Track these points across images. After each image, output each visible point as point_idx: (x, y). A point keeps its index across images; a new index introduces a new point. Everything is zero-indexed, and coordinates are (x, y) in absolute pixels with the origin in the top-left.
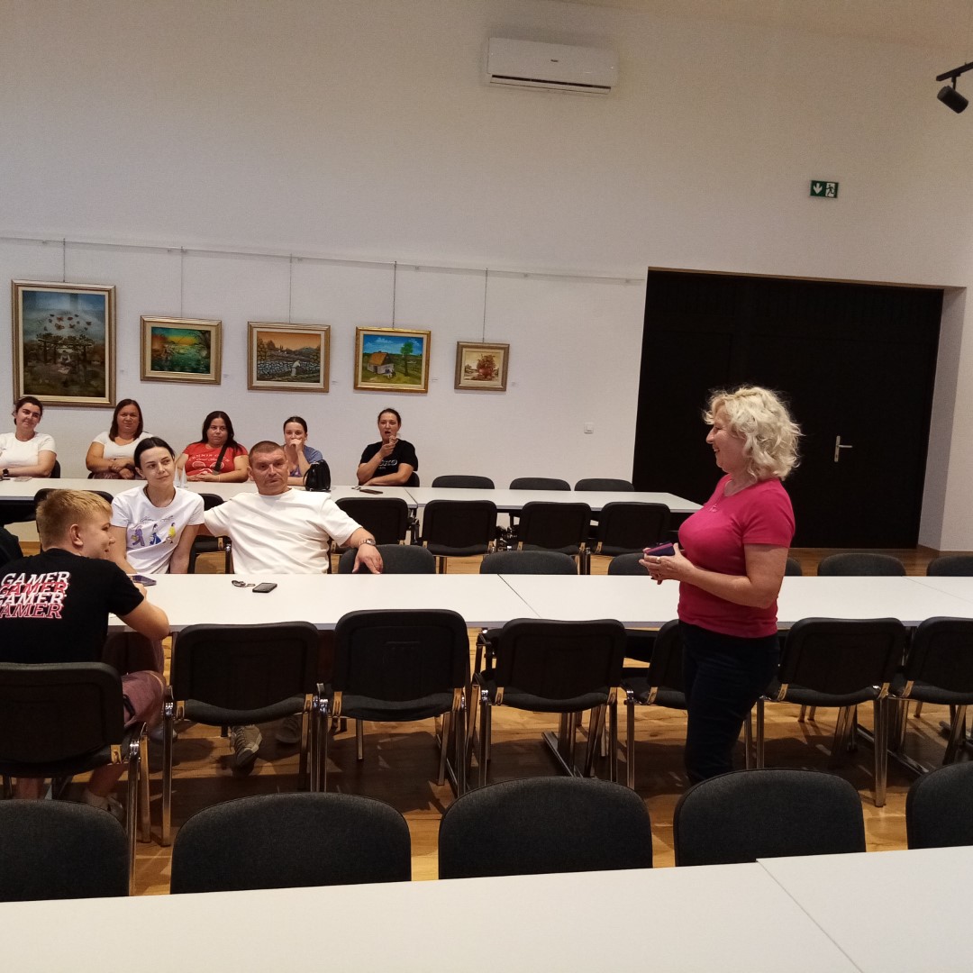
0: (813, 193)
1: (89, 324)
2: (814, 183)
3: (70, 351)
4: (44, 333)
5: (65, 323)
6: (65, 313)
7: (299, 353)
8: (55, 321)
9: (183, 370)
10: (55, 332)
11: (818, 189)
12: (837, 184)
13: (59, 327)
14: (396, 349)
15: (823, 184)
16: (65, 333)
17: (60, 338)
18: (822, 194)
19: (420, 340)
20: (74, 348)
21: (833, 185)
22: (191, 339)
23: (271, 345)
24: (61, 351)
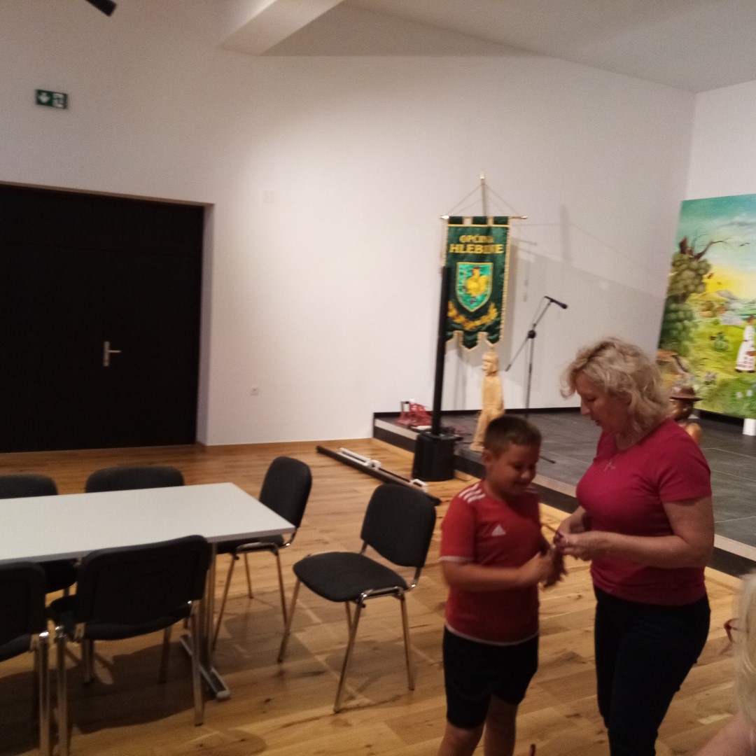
0: (39, 102)
2: (39, 92)
11: (44, 99)
12: (65, 96)
15: (50, 94)
18: (49, 104)
21: (61, 96)
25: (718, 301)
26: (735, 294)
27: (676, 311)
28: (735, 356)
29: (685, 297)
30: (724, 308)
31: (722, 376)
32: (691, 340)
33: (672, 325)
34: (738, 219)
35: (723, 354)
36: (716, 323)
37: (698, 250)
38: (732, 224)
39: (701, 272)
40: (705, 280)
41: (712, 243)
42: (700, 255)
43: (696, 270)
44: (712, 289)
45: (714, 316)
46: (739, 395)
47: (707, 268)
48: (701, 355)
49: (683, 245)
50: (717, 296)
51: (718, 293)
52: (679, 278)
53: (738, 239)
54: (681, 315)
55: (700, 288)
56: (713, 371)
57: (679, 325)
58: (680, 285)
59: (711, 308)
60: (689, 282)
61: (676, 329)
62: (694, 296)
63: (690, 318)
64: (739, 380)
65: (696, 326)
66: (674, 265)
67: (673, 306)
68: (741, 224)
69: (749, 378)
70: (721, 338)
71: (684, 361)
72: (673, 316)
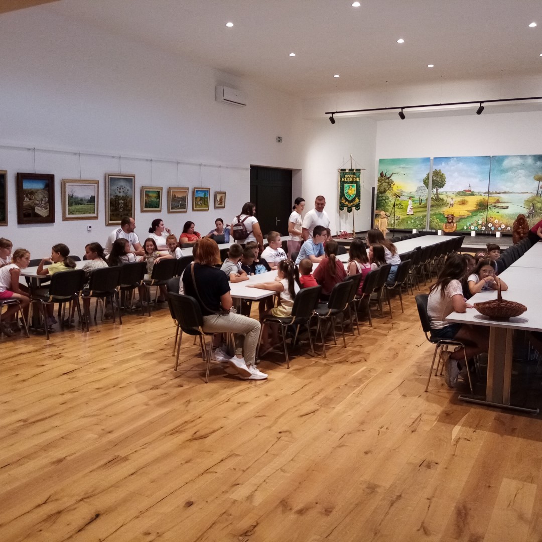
1: (128, 190)
3: (123, 202)
4: (115, 195)
5: (121, 191)
6: (122, 186)
7: (181, 198)
8: (119, 190)
9: (152, 207)
10: (119, 194)
13: (120, 192)
14: (202, 195)
16: (121, 194)
17: (119, 196)
19: (208, 191)
20: (124, 201)
22: (155, 195)
23: (175, 195)
24: (120, 202)
25: (398, 193)
26: (404, 190)
27: (382, 197)
28: (406, 211)
29: (385, 192)
30: (400, 195)
31: (402, 217)
33: (380, 202)
34: (402, 166)
35: (401, 210)
36: (398, 200)
37: (388, 176)
38: (400, 168)
39: (390, 184)
40: (392, 186)
41: (393, 174)
42: (389, 178)
43: (388, 183)
44: (395, 189)
45: (397, 198)
46: (409, 222)
47: (392, 182)
49: (382, 175)
50: (397, 191)
51: (397, 190)
52: (381, 185)
53: (402, 172)
54: (384, 198)
55: (390, 189)
56: (399, 216)
57: (384, 202)
58: (383, 188)
59: (395, 195)
60: (386, 187)
61: (383, 203)
62: (388, 191)
63: (388, 199)
64: (408, 218)
65: (390, 201)
66: (379, 181)
67: (381, 195)
68: (403, 168)
69: (412, 216)
70: (400, 205)
72: (381, 198)
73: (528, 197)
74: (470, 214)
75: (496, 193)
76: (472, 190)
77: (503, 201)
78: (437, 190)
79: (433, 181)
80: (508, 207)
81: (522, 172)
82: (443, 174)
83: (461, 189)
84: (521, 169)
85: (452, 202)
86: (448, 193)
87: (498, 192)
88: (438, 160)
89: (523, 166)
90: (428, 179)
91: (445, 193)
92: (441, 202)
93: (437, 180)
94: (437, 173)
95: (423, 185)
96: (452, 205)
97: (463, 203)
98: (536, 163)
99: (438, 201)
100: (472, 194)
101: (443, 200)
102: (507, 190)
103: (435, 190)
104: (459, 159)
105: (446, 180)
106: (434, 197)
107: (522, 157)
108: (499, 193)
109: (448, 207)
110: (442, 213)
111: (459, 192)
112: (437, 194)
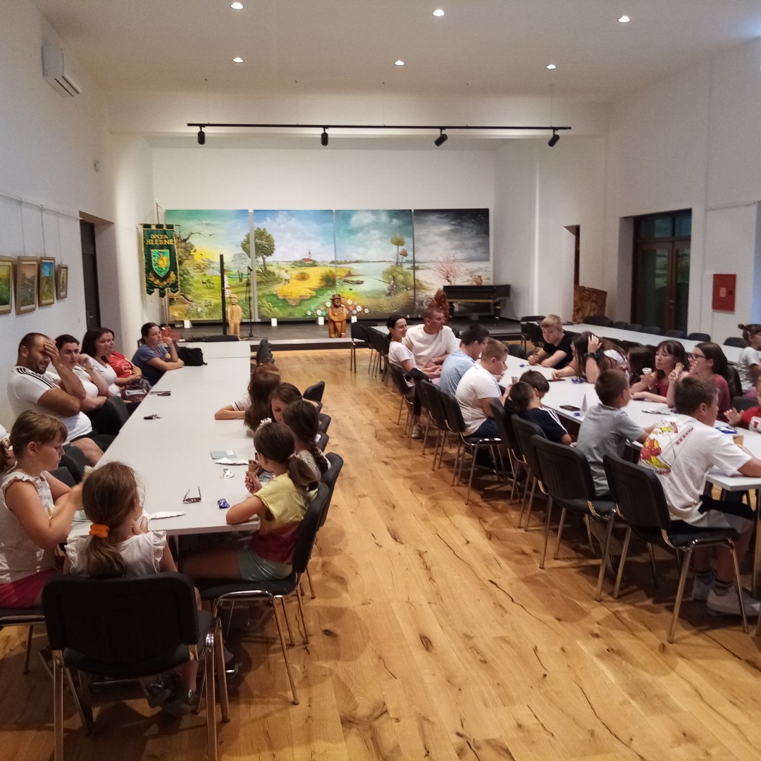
25: (203, 264)
26: (210, 258)
29: (181, 263)
30: (207, 267)
31: (214, 302)
32: (191, 285)
34: (204, 222)
35: (212, 290)
36: (205, 275)
37: (184, 237)
38: (202, 224)
39: (189, 250)
40: (192, 253)
41: (192, 233)
42: (185, 240)
43: (185, 248)
44: (197, 258)
45: (203, 271)
47: (192, 247)
48: (199, 292)
50: (201, 261)
51: (202, 259)
53: (207, 232)
54: (181, 272)
55: (190, 257)
56: (208, 299)
57: (182, 278)
59: (199, 267)
60: (181, 254)
62: (187, 262)
63: (188, 274)
65: (192, 277)
68: (207, 225)
70: (210, 282)
71: (189, 297)
73: (386, 266)
74: (314, 293)
75: (346, 262)
76: (313, 258)
77: (355, 274)
78: (264, 259)
79: (256, 245)
80: (362, 282)
81: (376, 233)
82: (269, 235)
83: (298, 258)
84: (374, 229)
85: (287, 277)
86: (280, 263)
87: (348, 260)
88: (260, 214)
89: (376, 225)
90: (248, 242)
91: (275, 263)
92: (271, 278)
93: (262, 245)
94: (260, 234)
95: (242, 252)
96: (287, 281)
97: (303, 277)
98: (391, 221)
99: (267, 277)
100: (314, 264)
101: (273, 274)
102: (359, 258)
103: (260, 259)
104: (291, 213)
105: (275, 244)
106: (260, 270)
107: (374, 212)
108: (350, 262)
109: (282, 284)
110: (274, 293)
111: (296, 262)
112: (265, 265)
